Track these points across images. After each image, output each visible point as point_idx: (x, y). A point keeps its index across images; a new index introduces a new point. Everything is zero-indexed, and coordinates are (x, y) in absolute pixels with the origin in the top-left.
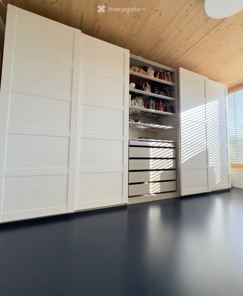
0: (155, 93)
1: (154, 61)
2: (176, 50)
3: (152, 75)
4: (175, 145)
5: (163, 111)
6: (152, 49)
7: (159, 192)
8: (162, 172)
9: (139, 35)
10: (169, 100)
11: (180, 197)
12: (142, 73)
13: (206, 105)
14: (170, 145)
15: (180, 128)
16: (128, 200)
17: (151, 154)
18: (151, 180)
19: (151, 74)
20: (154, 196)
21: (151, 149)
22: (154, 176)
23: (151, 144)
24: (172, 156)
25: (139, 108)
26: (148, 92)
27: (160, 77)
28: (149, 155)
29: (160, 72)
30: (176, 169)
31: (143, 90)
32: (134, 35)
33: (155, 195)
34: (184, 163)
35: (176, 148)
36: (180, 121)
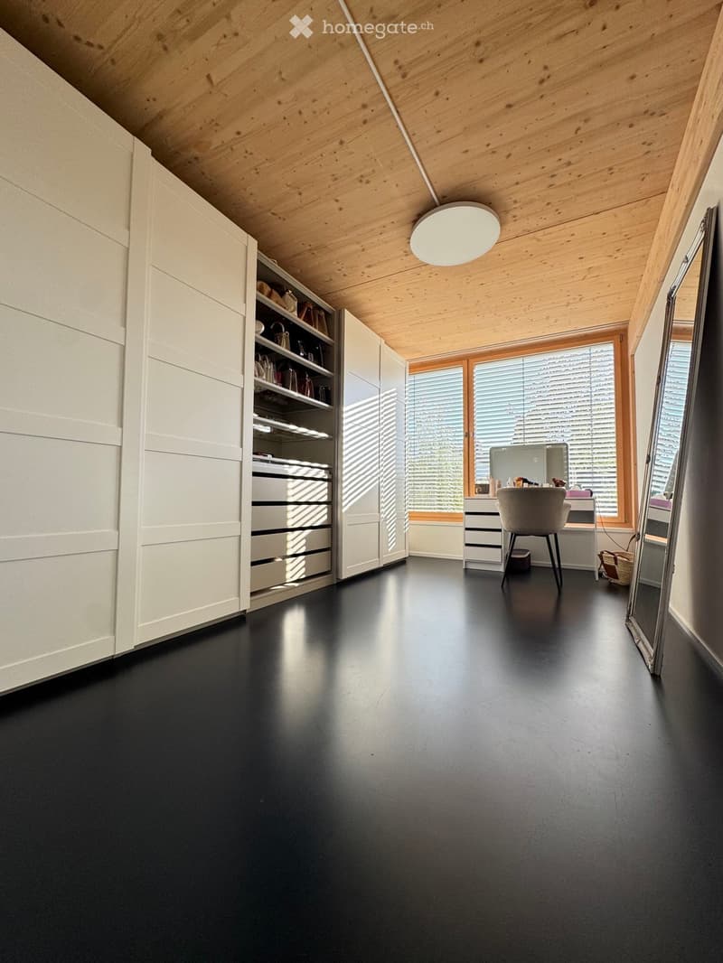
0: (299, 354)
1: (295, 276)
2: (345, 275)
3: (294, 311)
4: (330, 473)
5: (311, 397)
6: (299, 254)
7: (304, 576)
8: (310, 534)
9: (284, 219)
10: (320, 374)
11: (338, 584)
12: (277, 303)
13: (382, 395)
14: (322, 474)
15: (340, 439)
16: (251, 601)
17: (290, 493)
18: (290, 552)
19: (292, 308)
20: (294, 587)
21: (291, 483)
22: (295, 542)
23: (290, 471)
24: (325, 499)
25: (268, 383)
26: (283, 349)
27: (308, 319)
28: (287, 497)
29: (309, 308)
30: (331, 526)
31: (277, 343)
32: (273, 214)
33: (296, 585)
34: (346, 512)
35: (333, 481)
36: (342, 425)
